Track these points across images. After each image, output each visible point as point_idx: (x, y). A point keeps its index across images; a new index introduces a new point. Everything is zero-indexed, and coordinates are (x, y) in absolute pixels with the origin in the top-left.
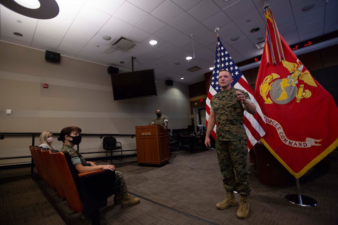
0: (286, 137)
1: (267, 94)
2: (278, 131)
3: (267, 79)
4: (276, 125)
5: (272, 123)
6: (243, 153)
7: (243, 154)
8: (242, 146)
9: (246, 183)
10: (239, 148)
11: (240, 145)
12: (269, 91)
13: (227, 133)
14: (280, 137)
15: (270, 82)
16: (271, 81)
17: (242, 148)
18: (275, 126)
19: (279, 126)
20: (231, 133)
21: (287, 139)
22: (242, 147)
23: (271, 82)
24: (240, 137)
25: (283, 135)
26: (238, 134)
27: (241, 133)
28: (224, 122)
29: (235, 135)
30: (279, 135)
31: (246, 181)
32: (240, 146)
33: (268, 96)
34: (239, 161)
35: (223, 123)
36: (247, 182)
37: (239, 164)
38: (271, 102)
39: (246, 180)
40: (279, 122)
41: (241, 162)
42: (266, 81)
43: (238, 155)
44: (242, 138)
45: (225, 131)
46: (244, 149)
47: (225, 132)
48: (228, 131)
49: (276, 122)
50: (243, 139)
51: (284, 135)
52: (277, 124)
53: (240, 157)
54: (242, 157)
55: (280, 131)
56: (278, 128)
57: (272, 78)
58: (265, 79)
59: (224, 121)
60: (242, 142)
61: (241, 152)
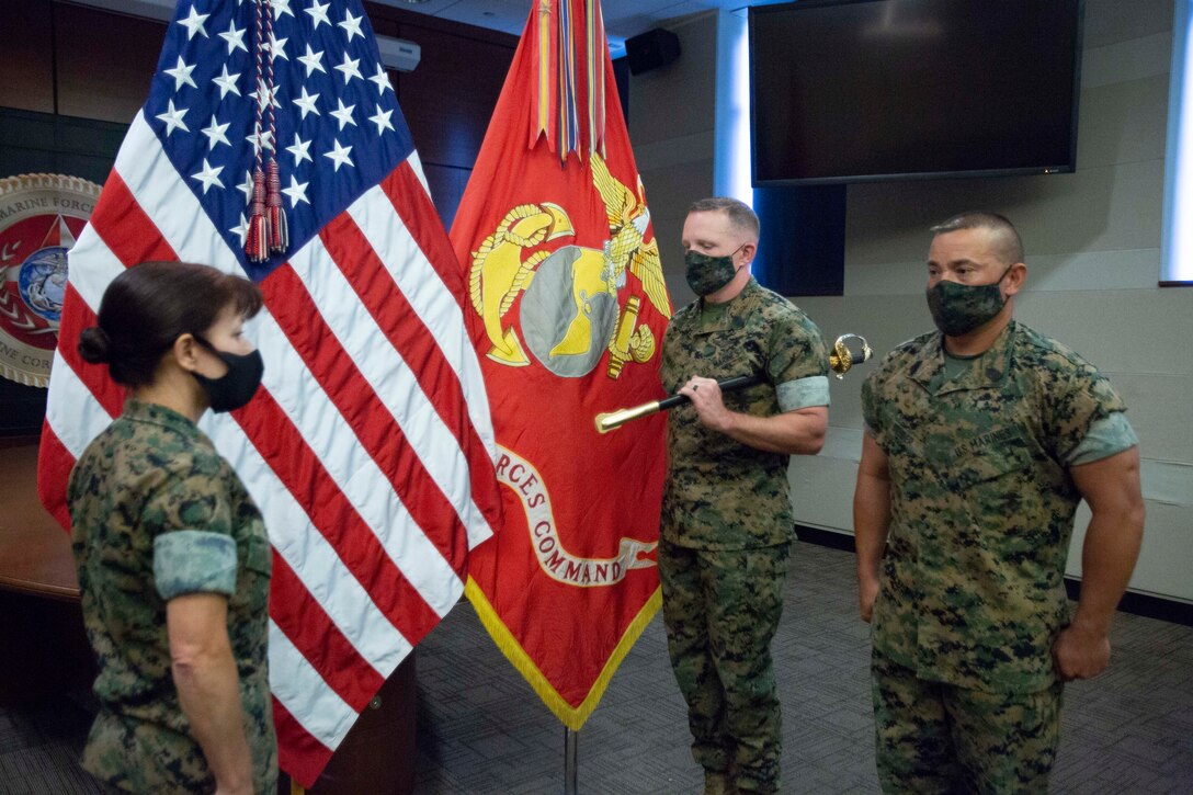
0: (558, 545)
1: (505, 309)
2: (529, 512)
3: (517, 221)
4: (528, 482)
5: (507, 470)
6: (749, 610)
7: (748, 615)
8: (751, 581)
9: (759, 744)
10: (735, 586)
11: (739, 577)
12: (521, 292)
13: (696, 514)
14: (536, 542)
15: (529, 245)
16: (535, 242)
17: (747, 589)
18: (522, 487)
19: (539, 487)
20: (714, 513)
21: (562, 553)
22: (747, 585)
23: (536, 249)
24: (749, 532)
25: (550, 535)
26: (744, 519)
27: (758, 516)
28: (687, 463)
29: (731, 526)
30: (533, 537)
31: (764, 734)
32: (739, 579)
33: (511, 321)
34: (728, 645)
35: (683, 464)
36: (766, 739)
37: (730, 656)
38: (521, 360)
39: (761, 730)
40: (541, 471)
41: (735, 649)
42: (510, 229)
43: (728, 618)
44: (761, 537)
45: (688, 501)
46: (757, 594)
47: (689, 507)
48: (698, 505)
49: (530, 469)
50: (766, 542)
51: (553, 533)
52: (533, 481)
53: (734, 628)
54: (746, 630)
55: (539, 515)
56: (532, 502)
57: (549, 229)
58: (510, 217)
59: (685, 455)
60: (751, 564)
61: (744, 607)
